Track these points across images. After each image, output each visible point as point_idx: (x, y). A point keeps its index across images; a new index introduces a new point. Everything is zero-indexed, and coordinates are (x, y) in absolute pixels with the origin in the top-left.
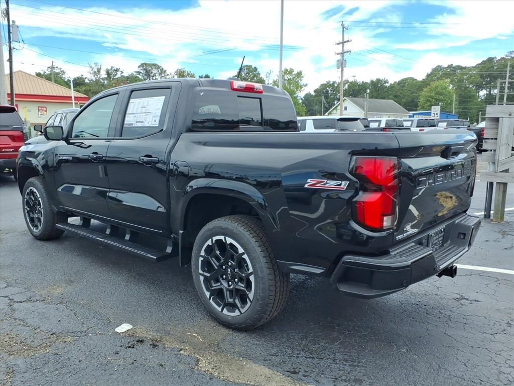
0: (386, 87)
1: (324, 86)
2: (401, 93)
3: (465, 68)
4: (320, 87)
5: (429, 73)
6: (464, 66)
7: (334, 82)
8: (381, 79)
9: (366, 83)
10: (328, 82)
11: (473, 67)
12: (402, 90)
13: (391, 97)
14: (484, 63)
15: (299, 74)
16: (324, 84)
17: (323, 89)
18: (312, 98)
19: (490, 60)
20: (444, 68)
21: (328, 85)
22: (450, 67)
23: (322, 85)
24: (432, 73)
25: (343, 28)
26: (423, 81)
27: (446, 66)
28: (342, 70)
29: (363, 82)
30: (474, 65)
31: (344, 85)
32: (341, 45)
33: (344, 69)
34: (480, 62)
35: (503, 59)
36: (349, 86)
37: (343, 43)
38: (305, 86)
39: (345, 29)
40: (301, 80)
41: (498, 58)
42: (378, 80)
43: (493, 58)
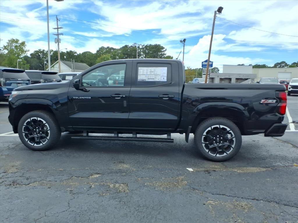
0: (76, 55)
1: (37, 52)
2: (84, 60)
3: (115, 49)
4: (34, 52)
5: (98, 50)
6: (114, 48)
7: (44, 50)
8: (72, 51)
9: (64, 53)
10: (40, 50)
11: (119, 49)
12: (85, 58)
13: (79, 61)
14: (123, 47)
15: (23, 44)
16: (37, 51)
17: (36, 54)
18: (29, 59)
19: (126, 46)
20: (105, 48)
21: (40, 51)
22: (108, 47)
23: (35, 51)
24: (99, 50)
25: (57, 19)
26: (96, 54)
27: (106, 47)
28: (58, 45)
29: (62, 52)
30: (119, 48)
31: (51, 52)
32: (57, 29)
33: (59, 44)
34: (122, 47)
35: (131, 46)
36: (53, 53)
37: (58, 28)
38: (28, 51)
39: (58, 20)
40: (25, 47)
41: (130, 46)
42: (71, 51)
43: (127, 46)
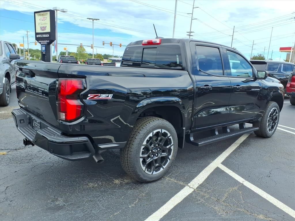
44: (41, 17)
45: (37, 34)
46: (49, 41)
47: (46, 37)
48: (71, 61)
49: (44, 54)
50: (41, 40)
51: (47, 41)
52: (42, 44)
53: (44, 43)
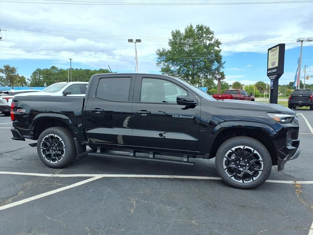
44: (273, 53)
45: (268, 70)
46: (276, 76)
47: (274, 72)
48: (302, 94)
49: (272, 89)
50: (271, 76)
51: (275, 76)
52: (271, 80)
53: (273, 78)
